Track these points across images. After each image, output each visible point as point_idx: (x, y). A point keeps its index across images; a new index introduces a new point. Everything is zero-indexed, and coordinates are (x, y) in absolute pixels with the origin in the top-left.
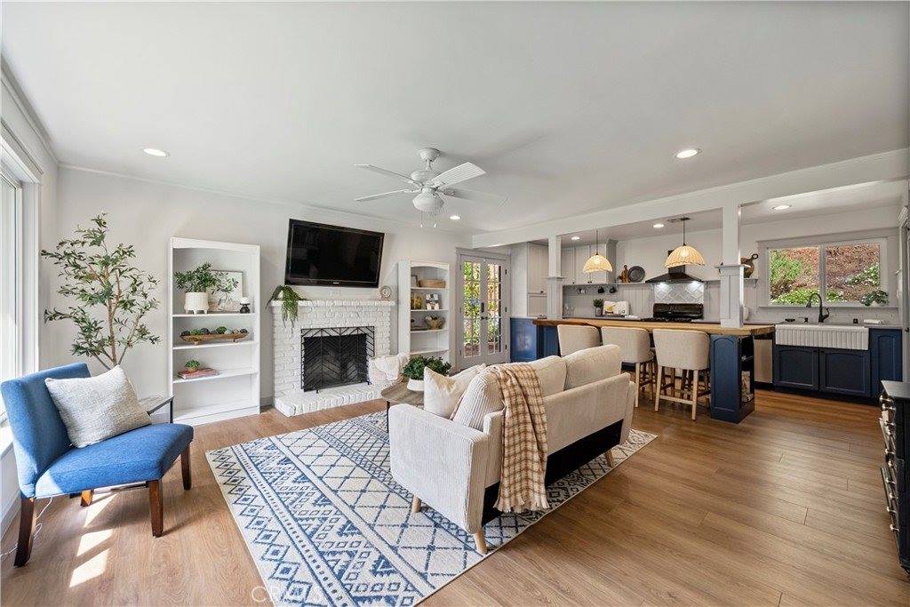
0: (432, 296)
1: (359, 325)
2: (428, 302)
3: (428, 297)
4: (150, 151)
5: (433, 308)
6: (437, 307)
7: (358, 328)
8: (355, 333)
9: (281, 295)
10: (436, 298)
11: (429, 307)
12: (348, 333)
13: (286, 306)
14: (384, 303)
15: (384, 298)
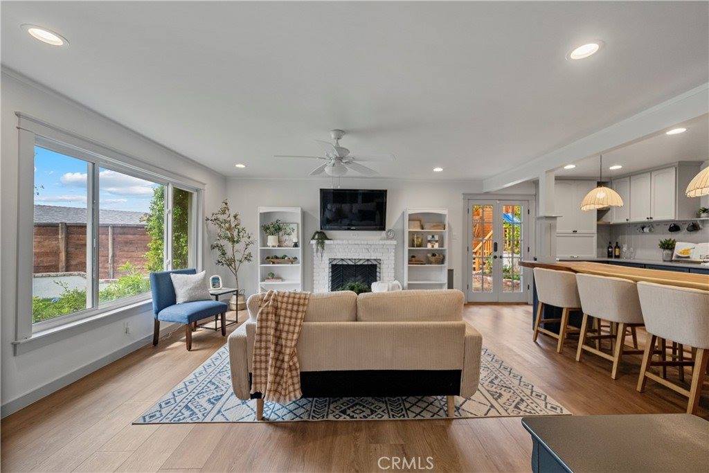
0: (433, 237)
1: (368, 258)
2: (429, 241)
3: (429, 238)
4: (238, 166)
5: (433, 246)
6: (436, 246)
7: (368, 260)
8: (366, 263)
9: (316, 237)
10: (437, 238)
11: (429, 246)
12: (361, 263)
13: (318, 243)
14: (389, 242)
15: (388, 238)
